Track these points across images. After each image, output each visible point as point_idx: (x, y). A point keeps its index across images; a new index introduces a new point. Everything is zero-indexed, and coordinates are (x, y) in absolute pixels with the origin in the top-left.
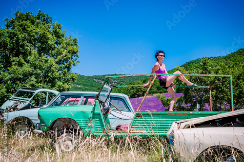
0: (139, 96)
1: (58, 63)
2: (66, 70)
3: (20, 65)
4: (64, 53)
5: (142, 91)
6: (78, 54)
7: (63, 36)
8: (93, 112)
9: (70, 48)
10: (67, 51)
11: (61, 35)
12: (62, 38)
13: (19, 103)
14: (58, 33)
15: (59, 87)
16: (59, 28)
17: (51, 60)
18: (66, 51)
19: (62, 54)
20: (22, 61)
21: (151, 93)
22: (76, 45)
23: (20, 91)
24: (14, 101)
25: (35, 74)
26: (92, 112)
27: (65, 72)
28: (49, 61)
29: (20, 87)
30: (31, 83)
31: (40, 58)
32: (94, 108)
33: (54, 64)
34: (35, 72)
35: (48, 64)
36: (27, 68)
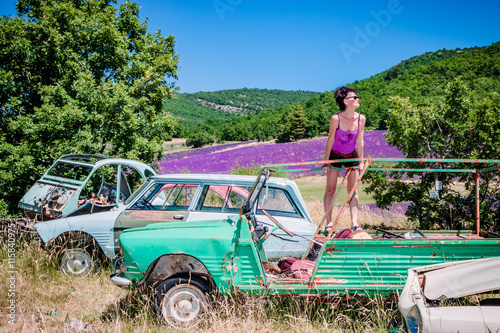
0: (297, 137)
1: (137, 95)
2: (152, 108)
3: (59, 102)
4: (148, 74)
5: (303, 126)
6: (177, 72)
7: (144, 33)
8: (236, 241)
9: (160, 61)
10: (155, 68)
11: (141, 31)
12: (142, 36)
13: (60, 192)
14: (133, 25)
15: (141, 148)
16: (134, 14)
17: (120, 89)
18: (151, 68)
19: (144, 75)
20: (63, 92)
21: (322, 131)
22: (172, 51)
23: (61, 164)
24: (49, 187)
25: (89, 122)
26: (233, 241)
27: (150, 111)
28: (116, 93)
29: (59, 153)
30: (83, 143)
31: (99, 87)
32: (238, 233)
33: (127, 98)
34: (90, 117)
35: (114, 101)
36: (73, 110)
